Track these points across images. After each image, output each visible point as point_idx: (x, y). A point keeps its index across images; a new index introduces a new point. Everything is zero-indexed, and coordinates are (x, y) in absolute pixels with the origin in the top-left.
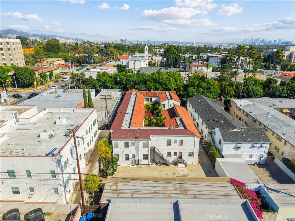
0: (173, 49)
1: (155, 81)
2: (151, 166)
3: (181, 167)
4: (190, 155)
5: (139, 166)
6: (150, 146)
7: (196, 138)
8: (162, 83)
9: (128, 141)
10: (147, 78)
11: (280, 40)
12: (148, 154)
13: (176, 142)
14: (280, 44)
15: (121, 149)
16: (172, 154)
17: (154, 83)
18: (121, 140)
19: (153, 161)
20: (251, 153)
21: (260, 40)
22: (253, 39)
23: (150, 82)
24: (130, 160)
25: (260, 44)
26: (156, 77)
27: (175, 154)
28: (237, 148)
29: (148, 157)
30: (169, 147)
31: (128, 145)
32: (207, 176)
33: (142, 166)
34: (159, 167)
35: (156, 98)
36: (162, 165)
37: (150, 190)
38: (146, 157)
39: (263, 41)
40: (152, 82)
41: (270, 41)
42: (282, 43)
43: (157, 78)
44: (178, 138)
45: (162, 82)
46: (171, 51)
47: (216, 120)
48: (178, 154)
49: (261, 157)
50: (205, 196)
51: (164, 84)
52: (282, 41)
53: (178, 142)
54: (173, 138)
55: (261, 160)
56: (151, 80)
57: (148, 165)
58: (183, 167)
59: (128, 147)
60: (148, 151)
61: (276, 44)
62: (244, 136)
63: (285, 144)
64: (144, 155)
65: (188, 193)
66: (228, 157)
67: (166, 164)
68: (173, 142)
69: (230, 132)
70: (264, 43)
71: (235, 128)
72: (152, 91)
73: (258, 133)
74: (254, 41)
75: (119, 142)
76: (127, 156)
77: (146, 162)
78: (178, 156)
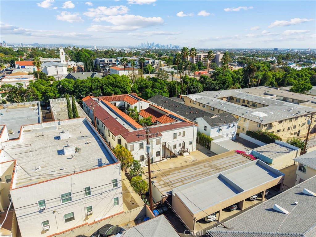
0: (85, 53)
1: (112, 85)
2: (162, 161)
3: (186, 156)
4: (191, 143)
5: (153, 164)
6: (162, 142)
7: (195, 127)
8: (121, 87)
9: (143, 142)
10: (103, 82)
11: (171, 45)
12: (160, 150)
13: (180, 134)
14: (171, 48)
15: (137, 151)
16: (177, 146)
17: (112, 88)
18: (136, 142)
19: (164, 156)
20: (227, 133)
21: (155, 44)
22: (149, 44)
23: (107, 86)
24: (144, 160)
25: (156, 48)
26: (113, 81)
27: (180, 145)
28: (220, 130)
29: (160, 154)
30: (175, 140)
31: (143, 146)
32: (210, 157)
33: (156, 163)
34: (170, 160)
35: (120, 102)
36: (171, 158)
37: (192, 175)
38: (158, 154)
39: (157, 45)
40: (110, 86)
41: (163, 45)
42: (173, 47)
43: (115, 82)
44: (181, 130)
45: (121, 85)
46: (83, 55)
47: (192, 112)
48: (181, 145)
49: (233, 134)
50: (231, 166)
51: (122, 88)
52: (172, 46)
53: (182, 134)
54: (177, 131)
55: (234, 136)
56: (108, 84)
57: (161, 161)
58: (188, 155)
59: (143, 147)
60: (160, 147)
61: (168, 48)
62: (221, 120)
63: (245, 121)
64: (157, 152)
65: (218, 168)
66: (216, 139)
67: (174, 156)
68: (178, 134)
69: (211, 119)
70: (159, 47)
71: (213, 115)
72: (113, 96)
73: (228, 116)
74: (150, 45)
75: (134, 144)
76: (141, 157)
77: (159, 158)
78: (181, 147)
